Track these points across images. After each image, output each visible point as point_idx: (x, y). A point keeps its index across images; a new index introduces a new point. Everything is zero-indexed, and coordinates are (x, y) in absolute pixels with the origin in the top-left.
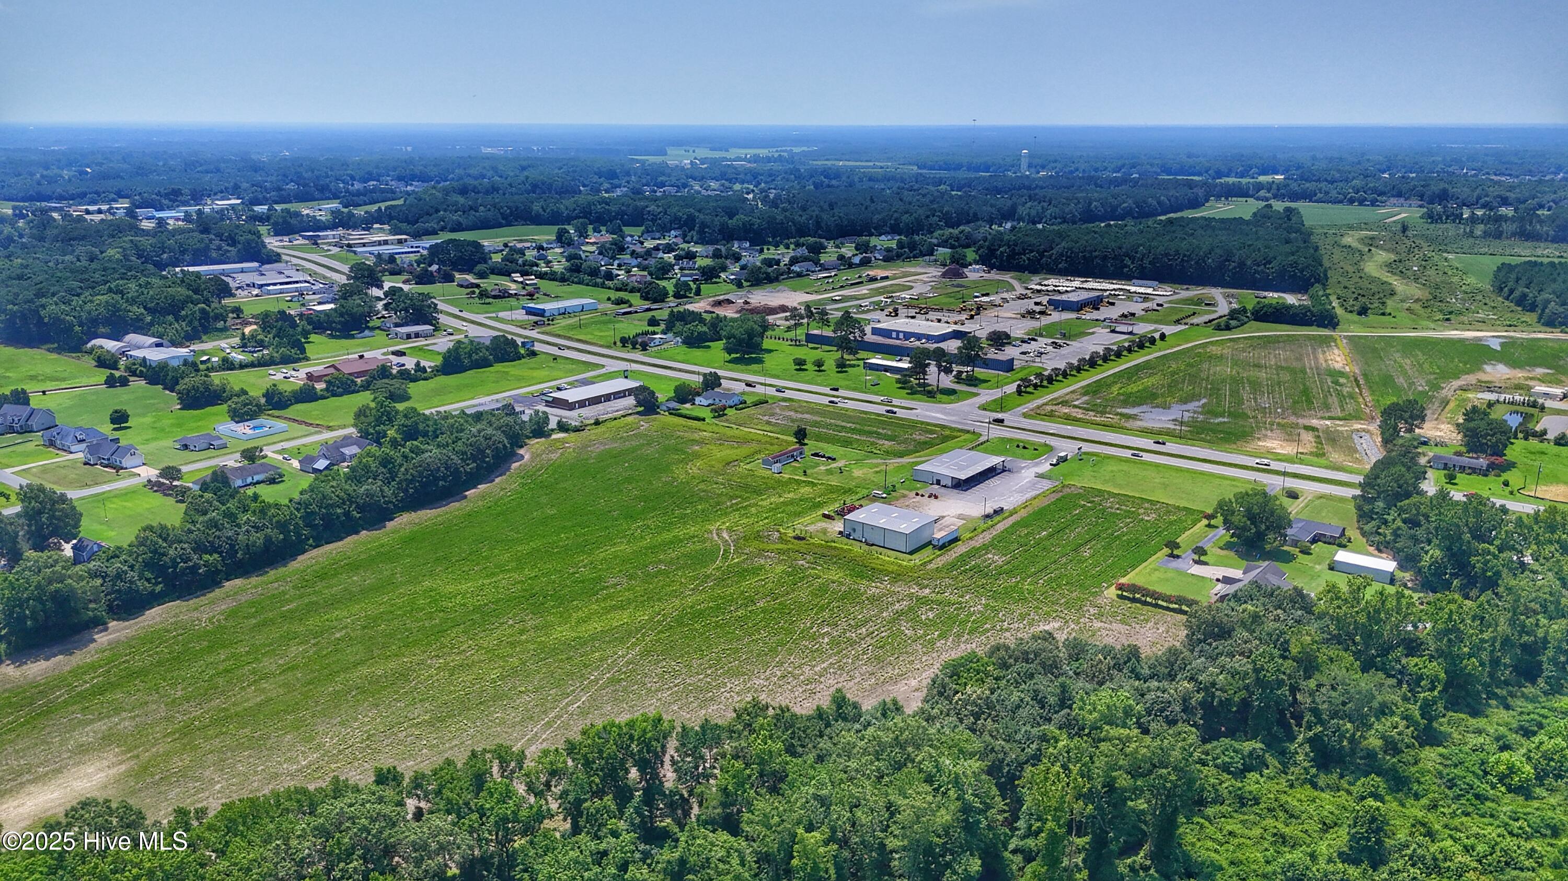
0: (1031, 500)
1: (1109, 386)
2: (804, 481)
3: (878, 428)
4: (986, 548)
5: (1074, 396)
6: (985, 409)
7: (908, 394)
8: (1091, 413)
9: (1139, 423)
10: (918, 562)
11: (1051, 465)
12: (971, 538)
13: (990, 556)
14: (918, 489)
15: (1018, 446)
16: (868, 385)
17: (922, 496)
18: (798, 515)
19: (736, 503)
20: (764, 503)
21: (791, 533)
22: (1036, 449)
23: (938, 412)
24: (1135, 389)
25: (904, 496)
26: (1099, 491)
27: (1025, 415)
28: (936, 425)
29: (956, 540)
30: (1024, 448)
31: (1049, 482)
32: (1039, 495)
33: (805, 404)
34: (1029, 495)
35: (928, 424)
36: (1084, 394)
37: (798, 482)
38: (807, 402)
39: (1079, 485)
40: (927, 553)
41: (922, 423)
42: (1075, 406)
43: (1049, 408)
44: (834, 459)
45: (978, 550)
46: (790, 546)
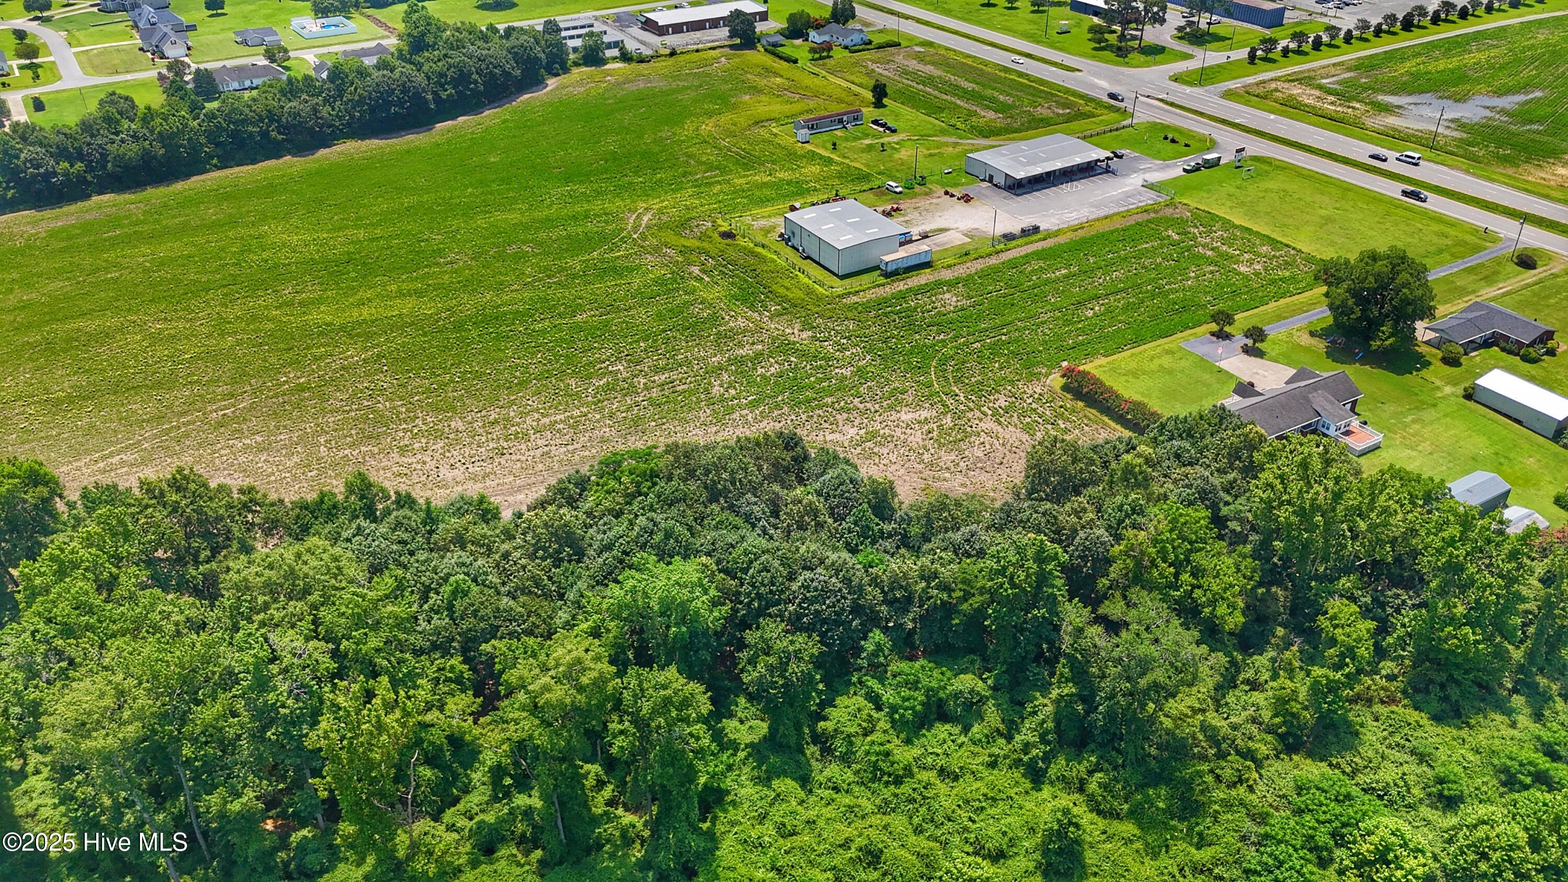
0: (1098, 220)
1: (1403, 59)
2: (821, 157)
3: (1002, 92)
4: (952, 284)
5: (1333, 71)
6: (1176, 80)
7: (1095, 49)
8: (1332, 98)
9: (1392, 121)
10: (840, 291)
11: (1185, 170)
12: (949, 266)
13: (947, 296)
14: (956, 185)
15: (1166, 138)
16: (1053, 33)
17: (952, 196)
18: (763, 202)
19: (707, 178)
20: (743, 181)
21: (725, 227)
22: (1186, 145)
23: (1105, 78)
24: (1441, 67)
25: (928, 194)
26: (1214, 217)
27: (1228, 95)
28: (1082, 96)
29: (927, 265)
30: (1173, 141)
31: (1152, 194)
32: (1119, 213)
33: (943, 52)
34: (1102, 213)
35: (1075, 93)
36: (1349, 70)
37: (812, 157)
38: (947, 49)
39: (1193, 205)
40: (866, 279)
41: (1068, 91)
42: (1320, 87)
43: (1273, 85)
44: (894, 131)
45: (939, 284)
46: (705, 245)
